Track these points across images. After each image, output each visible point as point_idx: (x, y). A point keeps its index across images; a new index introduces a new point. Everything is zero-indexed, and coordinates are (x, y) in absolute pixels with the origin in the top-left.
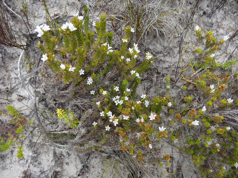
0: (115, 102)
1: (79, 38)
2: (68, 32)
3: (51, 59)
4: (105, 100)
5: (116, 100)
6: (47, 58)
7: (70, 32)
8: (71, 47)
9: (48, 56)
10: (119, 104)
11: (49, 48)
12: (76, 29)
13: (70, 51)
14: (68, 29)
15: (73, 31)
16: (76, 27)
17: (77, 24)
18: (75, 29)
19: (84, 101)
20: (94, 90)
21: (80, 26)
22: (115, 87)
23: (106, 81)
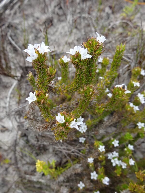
0: (112, 161)
1: (90, 73)
2: (77, 60)
3: (42, 101)
4: (100, 158)
5: (114, 158)
6: (35, 99)
7: (80, 61)
8: (73, 84)
9: (38, 96)
10: (117, 165)
11: (41, 83)
12: (91, 57)
13: (71, 90)
14: (77, 55)
15: (85, 60)
16: (91, 54)
17: (94, 48)
18: (89, 56)
19: (70, 148)
20: (84, 137)
21: (99, 52)
22: (113, 141)
23: (101, 129)
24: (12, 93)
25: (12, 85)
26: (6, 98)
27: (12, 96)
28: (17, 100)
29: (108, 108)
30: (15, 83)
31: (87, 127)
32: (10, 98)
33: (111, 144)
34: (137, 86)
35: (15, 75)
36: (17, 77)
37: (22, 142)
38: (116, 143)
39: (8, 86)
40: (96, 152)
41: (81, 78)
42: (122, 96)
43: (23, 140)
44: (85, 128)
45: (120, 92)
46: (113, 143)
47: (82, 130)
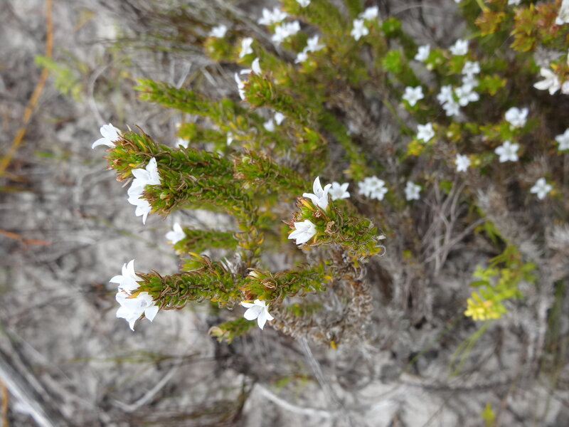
0: (464, 102)
1: (200, 165)
2: (162, 196)
4: (454, 136)
5: (456, 99)
6: (260, 303)
7: (165, 187)
9: (252, 297)
10: (475, 90)
12: (153, 160)
14: (151, 194)
15: (162, 175)
16: (148, 161)
17: (131, 151)
18: (153, 164)
19: (439, 225)
20: (405, 185)
21: (143, 141)
22: (407, 102)
23: (378, 139)
24: (293, 402)
25: (271, 402)
26: (307, 418)
27: (301, 402)
28: (312, 385)
29: (304, 116)
30: (262, 392)
31: (369, 176)
32: (307, 406)
33: (416, 108)
34: (252, 46)
35: (238, 392)
36: (244, 385)
37: (434, 372)
38: (413, 95)
39: (272, 414)
40: (440, 149)
41: (213, 186)
42: (265, 80)
43: (426, 368)
44: (375, 184)
45: (255, 85)
46: (413, 103)
47: (378, 190)
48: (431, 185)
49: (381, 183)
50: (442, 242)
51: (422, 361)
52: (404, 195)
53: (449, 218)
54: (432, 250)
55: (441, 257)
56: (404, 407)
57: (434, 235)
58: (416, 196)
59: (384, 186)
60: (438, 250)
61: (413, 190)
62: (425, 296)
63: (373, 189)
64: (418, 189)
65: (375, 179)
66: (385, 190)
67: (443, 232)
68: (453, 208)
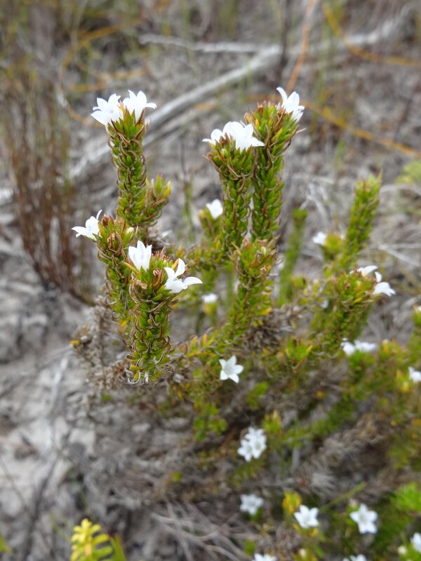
3: (112, 235)
7: (233, 154)
12: (262, 144)
16: (263, 140)
19: (206, 530)
23: (316, 469)
33: (349, 522)
37: (64, 499)
38: (365, 520)
42: (364, 294)
44: (258, 447)
45: (359, 283)
46: (355, 516)
47: (250, 449)
48: (256, 531)
49: (257, 454)
50: (186, 529)
51: (76, 488)
52: (247, 492)
53: (210, 542)
54: (179, 515)
55: (171, 525)
56: (40, 461)
57: (196, 521)
58: (244, 507)
59: (253, 458)
60: (180, 523)
61: (253, 505)
62: (134, 498)
63: (252, 444)
64: (253, 511)
65: (263, 447)
66: (248, 458)
67: (197, 533)
68: (222, 551)
